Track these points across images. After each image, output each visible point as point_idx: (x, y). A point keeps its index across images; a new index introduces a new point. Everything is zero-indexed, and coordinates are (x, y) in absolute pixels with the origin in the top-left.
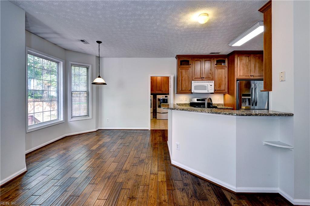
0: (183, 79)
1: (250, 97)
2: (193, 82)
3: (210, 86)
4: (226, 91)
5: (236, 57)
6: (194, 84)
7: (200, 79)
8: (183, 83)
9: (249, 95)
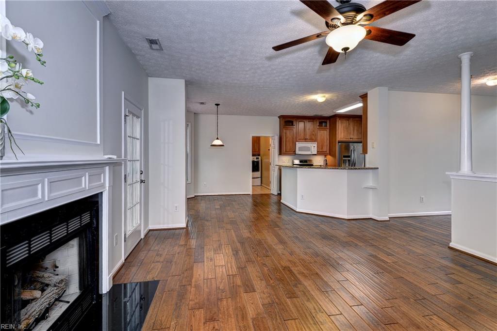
0: (288, 140)
1: (350, 159)
2: (297, 143)
3: (313, 147)
4: (328, 152)
5: (338, 119)
6: (299, 145)
7: (304, 140)
8: (288, 144)
9: (349, 157)
